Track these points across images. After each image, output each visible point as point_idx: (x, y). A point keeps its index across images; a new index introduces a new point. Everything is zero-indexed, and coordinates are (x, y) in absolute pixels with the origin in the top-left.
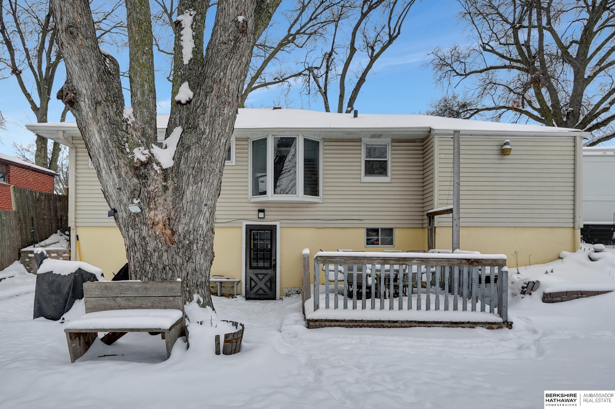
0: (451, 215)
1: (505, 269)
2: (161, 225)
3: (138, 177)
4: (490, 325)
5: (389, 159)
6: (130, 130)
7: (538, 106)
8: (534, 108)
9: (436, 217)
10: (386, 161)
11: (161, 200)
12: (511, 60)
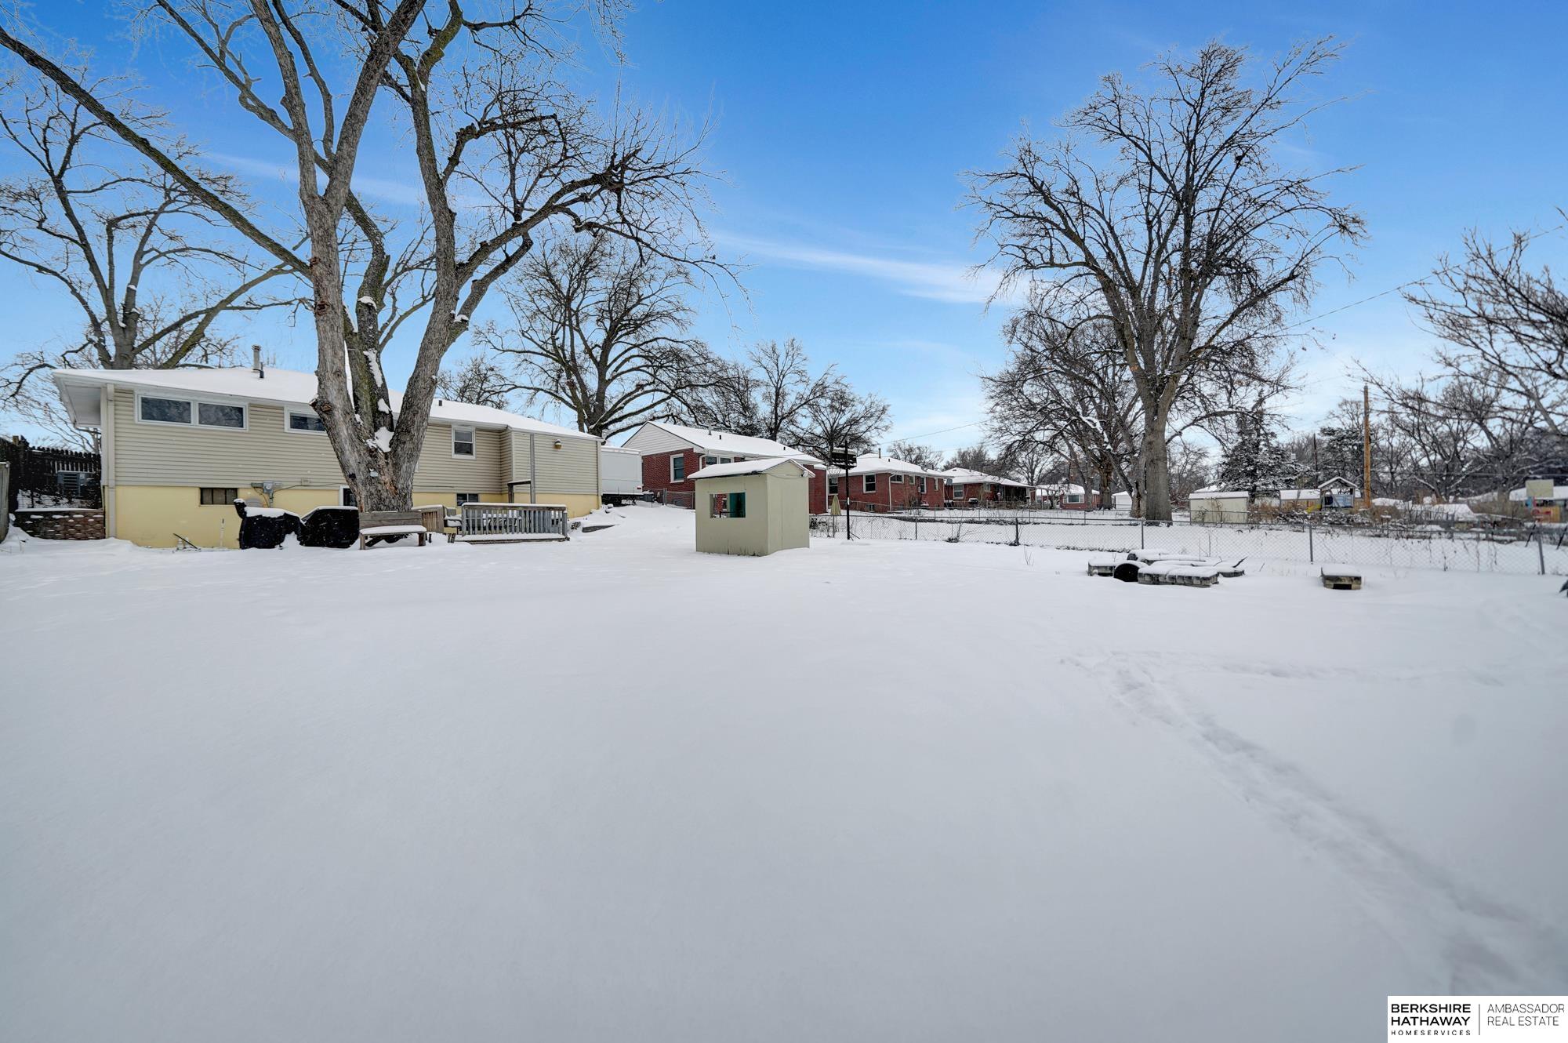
0: (529, 485)
1: (565, 512)
2: (388, 484)
3: (371, 456)
4: (559, 540)
5: (474, 442)
6: (363, 429)
7: (570, 394)
8: (568, 396)
9: (514, 486)
10: (471, 444)
11: (386, 470)
12: (548, 352)
